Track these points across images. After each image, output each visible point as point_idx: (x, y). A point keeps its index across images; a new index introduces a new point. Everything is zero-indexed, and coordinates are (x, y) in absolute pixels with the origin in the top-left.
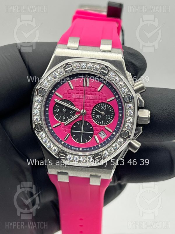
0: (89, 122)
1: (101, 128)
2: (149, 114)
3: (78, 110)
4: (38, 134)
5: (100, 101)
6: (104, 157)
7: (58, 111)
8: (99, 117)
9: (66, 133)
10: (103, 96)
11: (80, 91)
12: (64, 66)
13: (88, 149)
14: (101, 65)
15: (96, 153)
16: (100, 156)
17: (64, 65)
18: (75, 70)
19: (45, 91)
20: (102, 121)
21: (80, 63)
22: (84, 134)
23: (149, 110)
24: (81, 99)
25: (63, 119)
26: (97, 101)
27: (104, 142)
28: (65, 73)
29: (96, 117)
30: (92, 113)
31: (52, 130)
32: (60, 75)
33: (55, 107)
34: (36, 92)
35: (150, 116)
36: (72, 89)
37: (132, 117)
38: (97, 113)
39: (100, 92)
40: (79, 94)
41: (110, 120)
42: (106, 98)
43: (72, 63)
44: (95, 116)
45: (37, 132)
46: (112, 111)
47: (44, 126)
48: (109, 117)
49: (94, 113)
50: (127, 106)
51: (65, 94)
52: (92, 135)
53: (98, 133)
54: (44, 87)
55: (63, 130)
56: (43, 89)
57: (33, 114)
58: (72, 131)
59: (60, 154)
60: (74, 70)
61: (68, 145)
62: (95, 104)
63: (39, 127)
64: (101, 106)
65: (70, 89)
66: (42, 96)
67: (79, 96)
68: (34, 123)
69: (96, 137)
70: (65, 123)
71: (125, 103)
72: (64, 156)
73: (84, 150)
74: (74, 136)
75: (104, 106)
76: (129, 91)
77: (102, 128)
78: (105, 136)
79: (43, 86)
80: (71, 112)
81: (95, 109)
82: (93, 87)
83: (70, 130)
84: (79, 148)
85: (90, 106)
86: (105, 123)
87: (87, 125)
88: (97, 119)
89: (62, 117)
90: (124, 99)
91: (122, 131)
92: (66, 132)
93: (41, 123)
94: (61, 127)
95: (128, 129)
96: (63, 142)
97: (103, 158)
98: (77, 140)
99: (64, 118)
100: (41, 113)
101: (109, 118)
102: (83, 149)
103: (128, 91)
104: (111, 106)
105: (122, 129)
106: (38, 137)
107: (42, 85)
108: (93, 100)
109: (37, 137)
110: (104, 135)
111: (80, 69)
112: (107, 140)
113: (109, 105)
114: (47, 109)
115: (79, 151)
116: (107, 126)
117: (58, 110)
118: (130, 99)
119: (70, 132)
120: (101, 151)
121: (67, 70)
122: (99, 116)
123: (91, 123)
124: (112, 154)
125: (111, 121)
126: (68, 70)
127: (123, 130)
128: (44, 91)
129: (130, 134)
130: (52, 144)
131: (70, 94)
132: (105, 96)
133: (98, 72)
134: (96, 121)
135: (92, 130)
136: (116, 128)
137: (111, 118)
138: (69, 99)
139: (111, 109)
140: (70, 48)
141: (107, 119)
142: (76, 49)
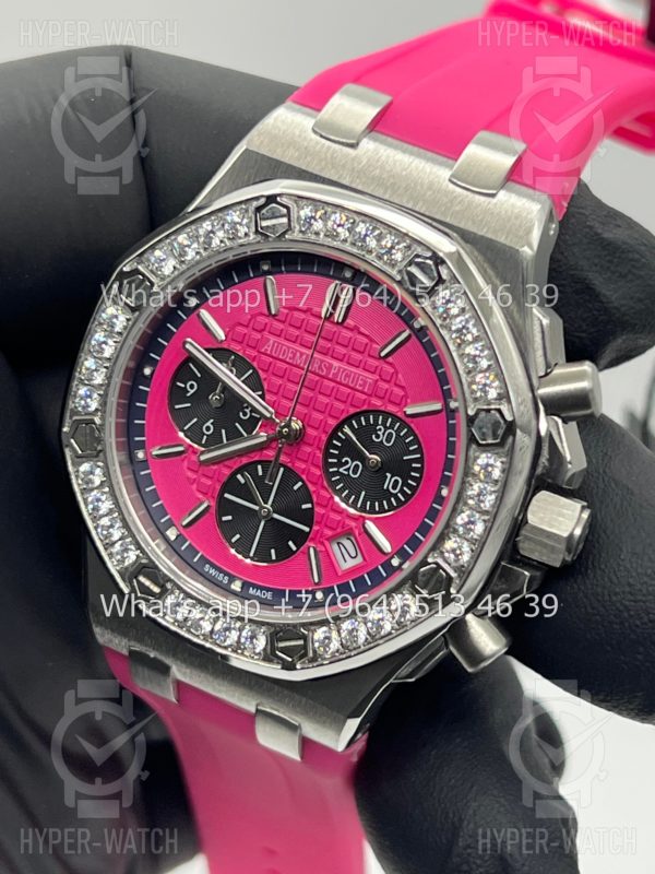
0: (304, 477)
1: (348, 522)
4: (73, 464)
5: (377, 403)
6: (315, 651)
7: (192, 391)
8: (355, 472)
9: (201, 496)
10: (396, 385)
11: (307, 331)
12: (255, 204)
13: (269, 595)
14: (415, 246)
15: (289, 625)
16: (301, 642)
17: (257, 198)
18: (299, 237)
20: (363, 493)
21: (329, 209)
22: (271, 521)
24: (299, 371)
25: (204, 434)
26: (364, 397)
27: (344, 587)
28: (252, 236)
29: (340, 464)
30: (329, 445)
31: (145, 464)
32: (229, 239)
33: (183, 372)
36: (273, 316)
37: (486, 518)
38: (348, 449)
39: (388, 363)
40: (296, 347)
41: (395, 496)
42: (405, 397)
43: (296, 202)
44: (339, 461)
45: (73, 457)
46: (415, 460)
47: (111, 439)
48: (396, 482)
49: (336, 447)
50: (476, 458)
51: (240, 329)
52: (301, 538)
53: (330, 539)
54: (152, 271)
55: (187, 478)
56: (146, 278)
57: (77, 376)
58: (226, 495)
59: (142, 579)
60: (296, 235)
61: (192, 551)
62: (352, 411)
64: (376, 423)
65: (266, 312)
66: (133, 310)
67: (295, 355)
68: (73, 413)
69: (313, 552)
71: (474, 446)
72: (151, 593)
73: (251, 591)
74: (230, 518)
75: (386, 428)
76: (504, 394)
77: (353, 524)
78: (359, 560)
79: (146, 266)
80: (245, 414)
81: (347, 430)
82: (362, 330)
83: (218, 487)
84: (232, 579)
85: (327, 412)
86: (372, 506)
87: (296, 488)
88: (342, 473)
89: (199, 425)
92: (197, 490)
93: (99, 423)
94: (186, 463)
95: (454, 564)
96: (174, 532)
97: (311, 654)
98: (232, 541)
99: (208, 428)
100: (109, 377)
101: (394, 487)
102: (245, 585)
103: (499, 395)
104: (416, 441)
105: (426, 557)
106: (73, 477)
107: (149, 260)
108: (346, 390)
109: (67, 474)
110: (353, 554)
111: (322, 235)
112: (359, 582)
113: (411, 432)
114: (147, 371)
115: (227, 591)
116: (375, 521)
117: (192, 386)
118: (500, 432)
119: (213, 497)
120: (312, 624)
121: (264, 224)
122: (357, 466)
123: (311, 488)
125: (400, 503)
126: (268, 227)
127: (430, 560)
130: (118, 524)
131: (259, 336)
132: (402, 388)
133: (394, 272)
134: (337, 482)
135: (308, 518)
136: (412, 540)
137: (402, 491)
138: (247, 352)
139: (414, 452)
140: (323, 134)
141: (385, 487)
142: (344, 140)
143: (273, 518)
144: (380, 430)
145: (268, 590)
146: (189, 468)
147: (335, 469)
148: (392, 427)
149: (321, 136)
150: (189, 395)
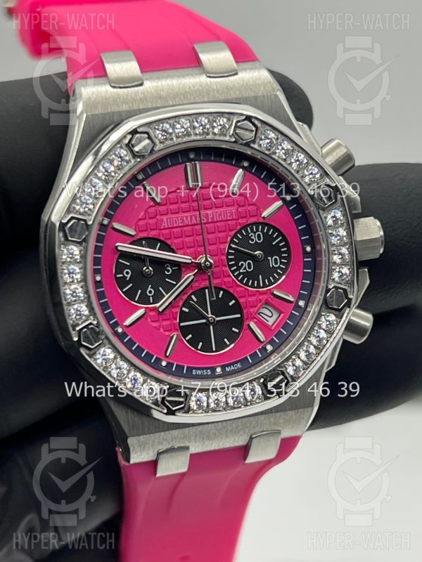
0: (224, 287)
1: (262, 297)
2: (379, 227)
3: (190, 261)
4: (91, 356)
5: (243, 221)
6: (292, 377)
7: (129, 276)
8: (250, 268)
9: (167, 333)
10: (249, 205)
11: (182, 202)
12: (126, 141)
13: (239, 365)
14: (232, 117)
15: (270, 371)
16: (282, 376)
17: (125, 136)
18: (162, 146)
19: (87, 225)
20: (261, 277)
21: (171, 121)
22: (216, 324)
23: (375, 218)
24: (190, 228)
25: (149, 297)
26: (234, 222)
27: (279, 335)
28: (133, 161)
30: (228, 260)
31: (124, 334)
32: (119, 169)
34: (61, 235)
35: (382, 233)
36: (159, 204)
37: (347, 247)
40: (181, 215)
41: (279, 267)
42: (258, 209)
43: (149, 127)
44: (238, 266)
45: (88, 352)
46: (280, 242)
48: (276, 259)
49: (232, 260)
50: (326, 217)
51: (141, 223)
52: (239, 323)
53: (256, 313)
54: (80, 214)
55: (156, 327)
56: (79, 220)
57: (64, 302)
58: (183, 324)
59: (169, 399)
60: (160, 146)
61: (180, 368)
62: (232, 234)
63: (91, 337)
64: (248, 233)
65: (152, 204)
66: (80, 243)
68: (74, 327)
69: (253, 325)
70: (158, 305)
71: (321, 212)
72: (180, 403)
73: (228, 369)
74: (190, 336)
75: (255, 233)
76: (324, 173)
77: (266, 296)
78: (276, 315)
79: (75, 213)
80: (168, 271)
81: (233, 246)
83: (177, 322)
84: (213, 369)
85: (218, 242)
86: (269, 281)
87: (220, 296)
88: (243, 273)
89: (143, 293)
90: (314, 202)
91: (328, 290)
92: (165, 331)
93: (95, 322)
94: (149, 320)
95: (343, 282)
96: (164, 364)
98: (199, 347)
99: (150, 292)
100: (86, 293)
101: (276, 264)
102: (223, 367)
103: (320, 176)
106: (94, 364)
107: (74, 208)
108: (223, 223)
110: (270, 315)
111: (175, 139)
112: (285, 326)
113: (271, 226)
114: (99, 278)
115: (214, 377)
116: (278, 287)
117: (127, 273)
118: (333, 195)
119: (176, 330)
120: (281, 363)
121: (137, 149)
122: (249, 264)
123: (231, 290)
124: (313, 362)
125: (284, 270)
126: (141, 150)
127: (331, 287)
128: (85, 227)
129: (349, 293)
130: (139, 374)
131: (155, 220)
132: (254, 204)
133: (227, 138)
134: (243, 279)
136: (303, 286)
137: (281, 263)
138: (153, 234)
139: (277, 237)
140: (122, 86)
141: (271, 266)
142: (136, 83)
143: (217, 321)
144: (252, 236)
145: (237, 362)
146: (152, 321)
147: (238, 272)
148: (257, 230)
149: (120, 88)
150: (128, 279)
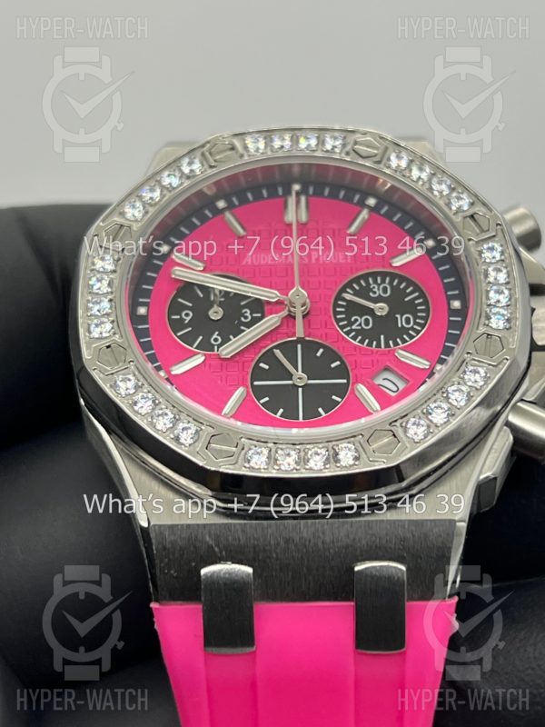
3: (274, 301)
7: (188, 319)
8: (366, 324)
20: (382, 337)
25: (214, 345)
29: (351, 324)
33: (175, 308)
41: (412, 329)
48: (407, 319)
80: (246, 318)
81: (345, 295)
88: (356, 329)
99: (216, 340)
101: (408, 323)
104: (410, 283)
108: (331, 266)
114: (142, 311)
117: (187, 315)
122: (367, 320)
125: (418, 332)
134: (356, 337)
135: (342, 372)
137: (416, 323)
141: (400, 325)
147: (349, 328)
148: (383, 281)
150: (187, 322)
